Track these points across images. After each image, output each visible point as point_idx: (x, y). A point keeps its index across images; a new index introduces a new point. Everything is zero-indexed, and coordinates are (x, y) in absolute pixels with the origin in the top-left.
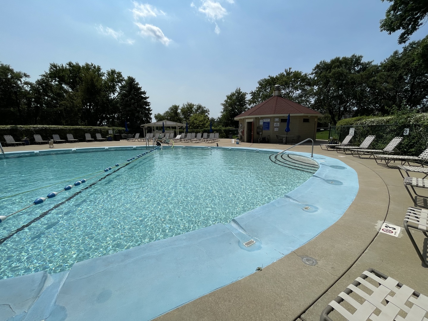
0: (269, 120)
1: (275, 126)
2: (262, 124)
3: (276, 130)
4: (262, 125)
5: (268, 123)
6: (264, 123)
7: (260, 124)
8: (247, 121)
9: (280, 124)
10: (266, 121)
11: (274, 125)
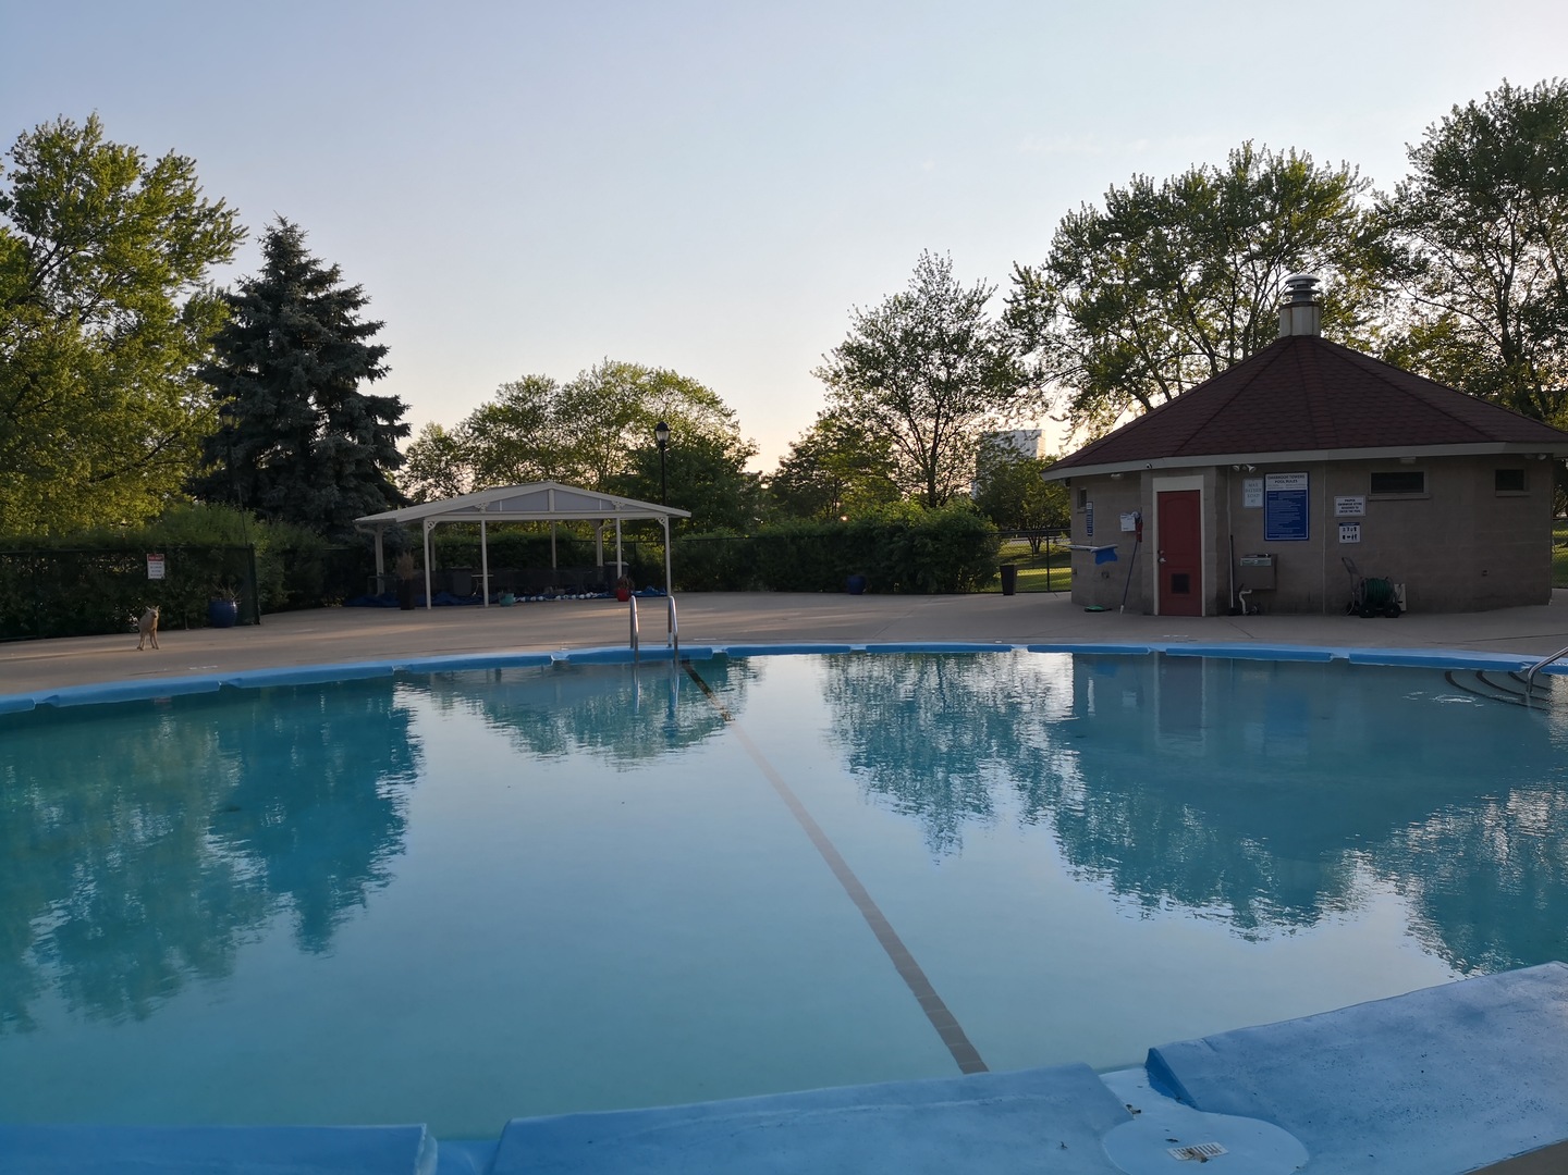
0: (1300, 483)
1: (1338, 513)
2: (1259, 502)
3: (1347, 535)
4: (1258, 509)
5: (1300, 500)
6: (1270, 497)
7: (1248, 503)
8: (1162, 485)
9: (1368, 501)
10: (1283, 487)
11: (1334, 511)
